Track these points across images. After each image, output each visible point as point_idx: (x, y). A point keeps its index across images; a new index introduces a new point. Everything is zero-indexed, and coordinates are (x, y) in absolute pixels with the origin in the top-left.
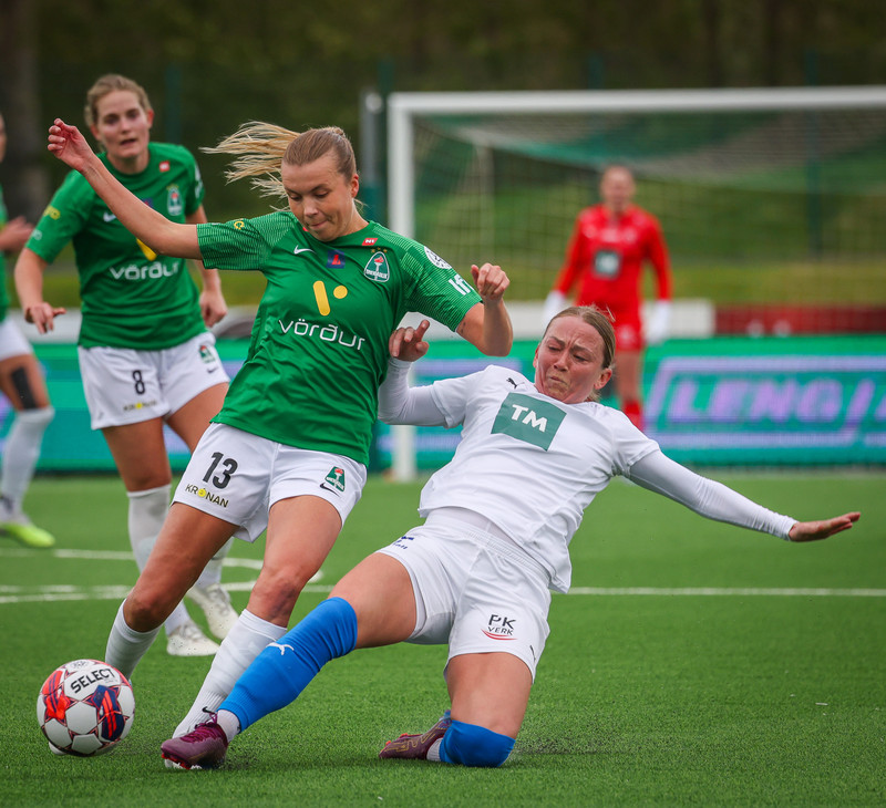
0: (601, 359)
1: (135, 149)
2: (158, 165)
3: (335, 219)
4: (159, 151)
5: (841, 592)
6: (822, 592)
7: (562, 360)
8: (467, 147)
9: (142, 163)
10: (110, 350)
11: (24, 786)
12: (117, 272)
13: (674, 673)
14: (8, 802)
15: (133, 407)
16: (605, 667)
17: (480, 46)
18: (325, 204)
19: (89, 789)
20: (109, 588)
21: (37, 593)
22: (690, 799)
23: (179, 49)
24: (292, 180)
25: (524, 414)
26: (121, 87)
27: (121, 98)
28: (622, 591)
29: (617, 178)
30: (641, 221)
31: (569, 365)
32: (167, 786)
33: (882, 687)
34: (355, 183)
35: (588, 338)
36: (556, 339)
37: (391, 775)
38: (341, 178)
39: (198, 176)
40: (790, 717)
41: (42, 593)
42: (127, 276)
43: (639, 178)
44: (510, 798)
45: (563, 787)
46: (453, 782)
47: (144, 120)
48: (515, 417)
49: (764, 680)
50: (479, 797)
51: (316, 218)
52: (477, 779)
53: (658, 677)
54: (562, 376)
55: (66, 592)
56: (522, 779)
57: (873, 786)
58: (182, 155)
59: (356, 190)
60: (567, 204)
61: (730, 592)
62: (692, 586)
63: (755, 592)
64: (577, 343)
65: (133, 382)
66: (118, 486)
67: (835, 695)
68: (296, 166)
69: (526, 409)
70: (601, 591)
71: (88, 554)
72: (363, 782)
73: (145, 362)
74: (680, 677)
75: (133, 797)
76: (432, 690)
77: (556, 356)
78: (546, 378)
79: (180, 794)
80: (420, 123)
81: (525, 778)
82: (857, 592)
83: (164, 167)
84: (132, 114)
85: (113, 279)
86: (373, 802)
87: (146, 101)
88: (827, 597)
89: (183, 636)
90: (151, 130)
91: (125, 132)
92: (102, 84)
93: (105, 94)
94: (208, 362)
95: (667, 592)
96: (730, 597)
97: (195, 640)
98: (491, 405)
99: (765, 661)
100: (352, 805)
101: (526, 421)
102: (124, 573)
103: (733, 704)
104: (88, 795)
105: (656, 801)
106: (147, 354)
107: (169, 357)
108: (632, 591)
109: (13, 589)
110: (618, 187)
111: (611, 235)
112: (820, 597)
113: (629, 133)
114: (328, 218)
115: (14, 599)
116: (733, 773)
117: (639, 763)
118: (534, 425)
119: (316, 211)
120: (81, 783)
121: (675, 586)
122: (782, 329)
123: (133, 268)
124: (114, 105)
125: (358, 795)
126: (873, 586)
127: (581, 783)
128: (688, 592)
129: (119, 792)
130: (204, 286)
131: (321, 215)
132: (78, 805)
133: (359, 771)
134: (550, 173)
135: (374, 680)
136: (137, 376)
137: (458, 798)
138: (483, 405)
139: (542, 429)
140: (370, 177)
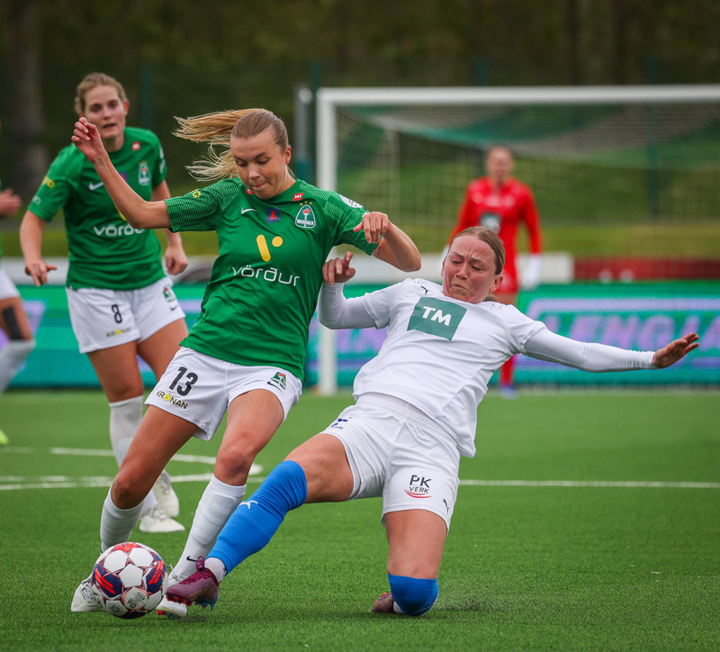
0: (494, 268)
1: (115, 132)
2: (131, 146)
3: (273, 182)
4: (132, 134)
5: (672, 485)
6: (657, 484)
7: (463, 270)
8: (379, 131)
9: (119, 143)
10: (93, 291)
11: (25, 634)
12: (99, 230)
13: (539, 548)
14: (13, 647)
15: (113, 333)
16: (485, 543)
17: (390, 51)
18: (265, 169)
19: (77, 637)
20: (93, 478)
21: (36, 482)
22: (551, 647)
23: (151, 52)
24: (240, 150)
25: (432, 313)
26: (104, 83)
27: (104, 91)
28: (498, 483)
29: (499, 156)
30: (518, 190)
31: (468, 274)
32: (139, 635)
33: (703, 559)
34: (287, 153)
35: (481, 252)
36: (457, 254)
37: (315, 627)
38: (278, 149)
39: (162, 155)
40: (630, 583)
41: (41, 482)
42: (107, 233)
43: (516, 157)
44: (409, 646)
45: (451, 638)
46: (364, 633)
47: (121, 109)
48: (425, 316)
49: (610, 554)
50: (385, 645)
51: (259, 180)
52: (383, 631)
53: (527, 551)
54: (463, 283)
55: (59, 481)
56: (418, 631)
57: (696, 638)
58: (150, 137)
59: (289, 159)
60: (457, 176)
61: (584, 484)
62: (554, 479)
63: (604, 484)
64: (474, 256)
65: (113, 314)
66: (102, 398)
67: (666, 566)
68: (243, 139)
69: (434, 310)
70: (482, 483)
71: (77, 452)
72: (293, 632)
73: (121, 299)
74: (544, 551)
75: (111, 644)
76: (348, 560)
77: (458, 268)
78: (451, 286)
79: (149, 642)
80: (342, 112)
81: (421, 630)
82: (684, 485)
83: (136, 146)
84: (112, 104)
85: (96, 236)
86: (301, 648)
87: (123, 94)
88: (661, 489)
89: (153, 517)
90: (127, 117)
91: (106, 118)
92: (89, 80)
93: (91, 88)
94: (170, 301)
95: (534, 483)
96: (584, 488)
97: (162, 520)
98: (407, 308)
99: (611, 539)
100: (284, 651)
101: (434, 318)
102: (106, 466)
103: (585, 572)
104: (76, 642)
105: (524, 649)
106: (123, 293)
107: (140, 295)
108: (506, 483)
109: (18, 479)
110: (500, 163)
111: (493, 201)
112: (655, 488)
113: (507, 121)
114: (268, 180)
115: (18, 487)
116: (585, 627)
117: (512, 619)
118: (440, 321)
119: (258, 175)
120: (71, 632)
121: (541, 479)
122: (627, 277)
123: (111, 227)
124: (98, 97)
125: (289, 643)
126: (696, 479)
127: (465, 634)
128: (550, 483)
129: (101, 639)
130: (169, 243)
131: (262, 178)
132: (68, 650)
133: (289, 624)
134: (445, 152)
135: (302, 552)
136: (115, 309)
137: (368, 646)
138: (402, 309)
139: (447, 323)
140: (302, 155)
